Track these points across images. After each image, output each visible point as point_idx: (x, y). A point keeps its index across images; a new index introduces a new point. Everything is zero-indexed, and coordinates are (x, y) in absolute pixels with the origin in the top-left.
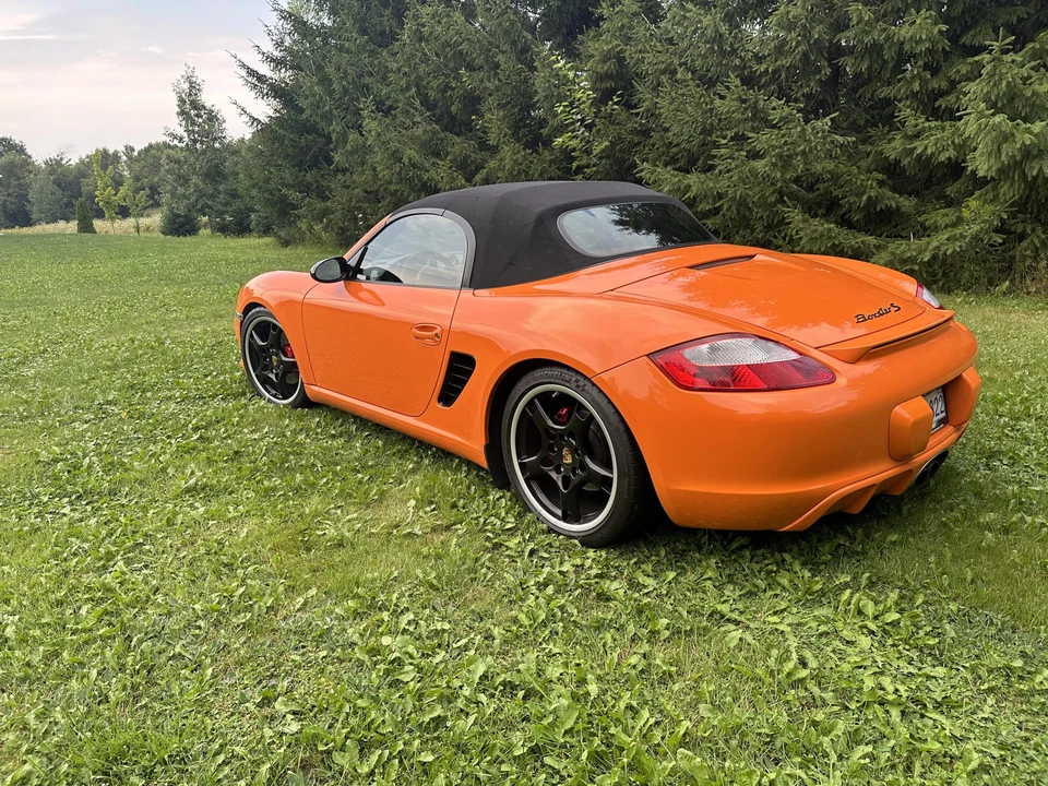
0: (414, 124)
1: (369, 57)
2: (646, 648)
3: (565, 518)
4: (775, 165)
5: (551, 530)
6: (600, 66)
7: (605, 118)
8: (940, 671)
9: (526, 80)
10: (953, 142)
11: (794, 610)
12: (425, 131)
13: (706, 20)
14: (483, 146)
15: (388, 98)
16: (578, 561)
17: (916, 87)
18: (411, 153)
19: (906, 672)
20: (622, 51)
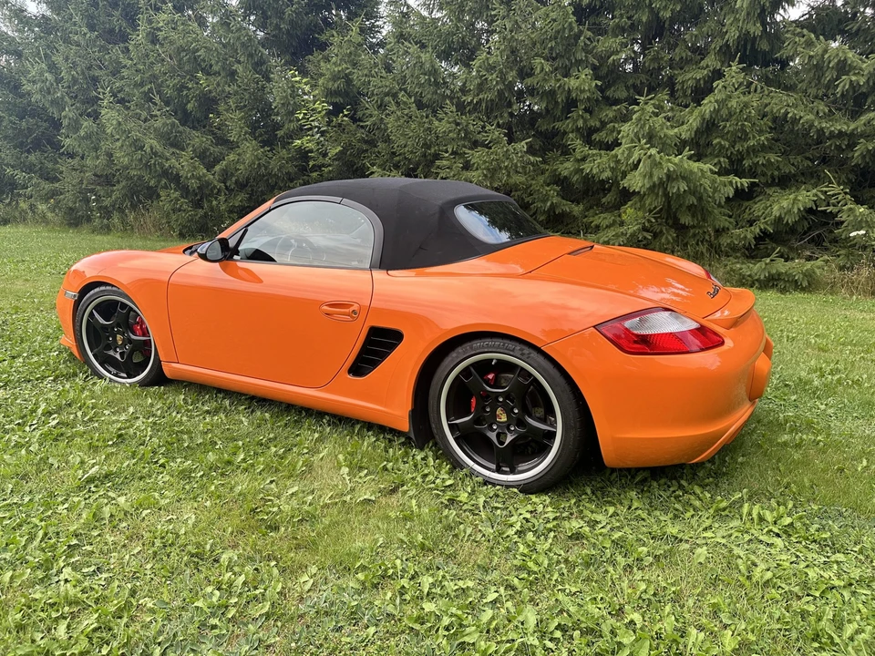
0: (152, 116)
1: (99, 51)
2: (639, 574)
3: (499, 470)
4: (485, 176)
5: (486, 482)
6: (330, 84)
7: (335, 127)
8: (840, 557)
9: (263, 87)
10: (609, 165)
11: (717, 525)
12: (165, 124)
13: (424, 57)
14: (222, 141)
15: (119, 92)
16: (530, 508)
17: (580, 123)
18: (151, 142)
19: (822, 561)
20: (351, 73)
